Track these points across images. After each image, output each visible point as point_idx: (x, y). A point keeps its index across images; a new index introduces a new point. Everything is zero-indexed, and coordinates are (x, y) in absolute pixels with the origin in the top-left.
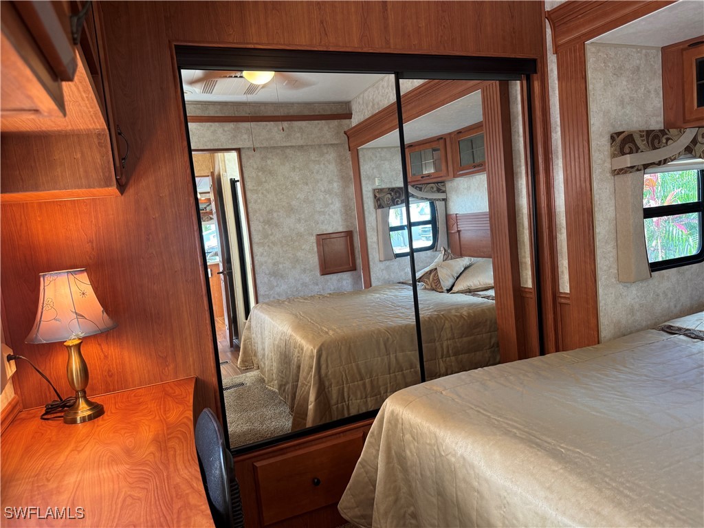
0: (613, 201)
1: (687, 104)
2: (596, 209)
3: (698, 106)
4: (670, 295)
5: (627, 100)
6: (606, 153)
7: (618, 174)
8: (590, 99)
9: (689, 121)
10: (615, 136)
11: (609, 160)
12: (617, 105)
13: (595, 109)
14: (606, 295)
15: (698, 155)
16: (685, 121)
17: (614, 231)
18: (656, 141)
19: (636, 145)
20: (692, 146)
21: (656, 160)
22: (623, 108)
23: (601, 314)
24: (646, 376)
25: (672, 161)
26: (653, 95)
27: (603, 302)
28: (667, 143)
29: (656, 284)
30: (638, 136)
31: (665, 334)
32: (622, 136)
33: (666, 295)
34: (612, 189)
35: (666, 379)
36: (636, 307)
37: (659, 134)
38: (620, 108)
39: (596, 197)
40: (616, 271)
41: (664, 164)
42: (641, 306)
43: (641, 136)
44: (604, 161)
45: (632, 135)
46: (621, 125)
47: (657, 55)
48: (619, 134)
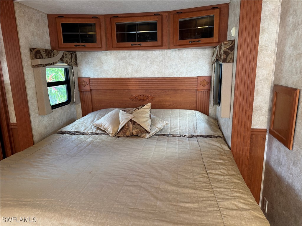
0: (34, 79)
1: (59, 41)
2: (26, 83)
3: (63, 43)
4: (59, 118)
5: (35, 34)
6: (29, 57)
7: (35, 67)
8: (19, 30)
9: (61, 48)
10: (32, 49)
11: (30, 60)
12: (31, 36)
13: (21, 35)
14: (35, 122)
15: (65, 62)
16: (59, 48)
17: (35, 93)
18: (49, 54)
19: (42, 55)
20: (62, 58)
21: (50, 63)
22: (34, 37)
23: (33, 131)
24: (60, 154)
25: (56, 63)
26: (45, 34)
27: (34, 125)
28: (53, 56)
29: (54, 114)
30: (42, 51)
31: (61, 134)
32: (35, 50)
33: (58, 118)
34: (33, 74)
35: (67, 154)
36: (47, 125)
37: (50, 51)
38: (32, 37)
39: (26, 77)
40: (38, 111)
41: (53, 64)
42: (49, 124)
43: (44, 51)
44: (28, 61)
45: (39, 50)
46: (34, 45)
47: (46, 17)
48: (34, 49)
